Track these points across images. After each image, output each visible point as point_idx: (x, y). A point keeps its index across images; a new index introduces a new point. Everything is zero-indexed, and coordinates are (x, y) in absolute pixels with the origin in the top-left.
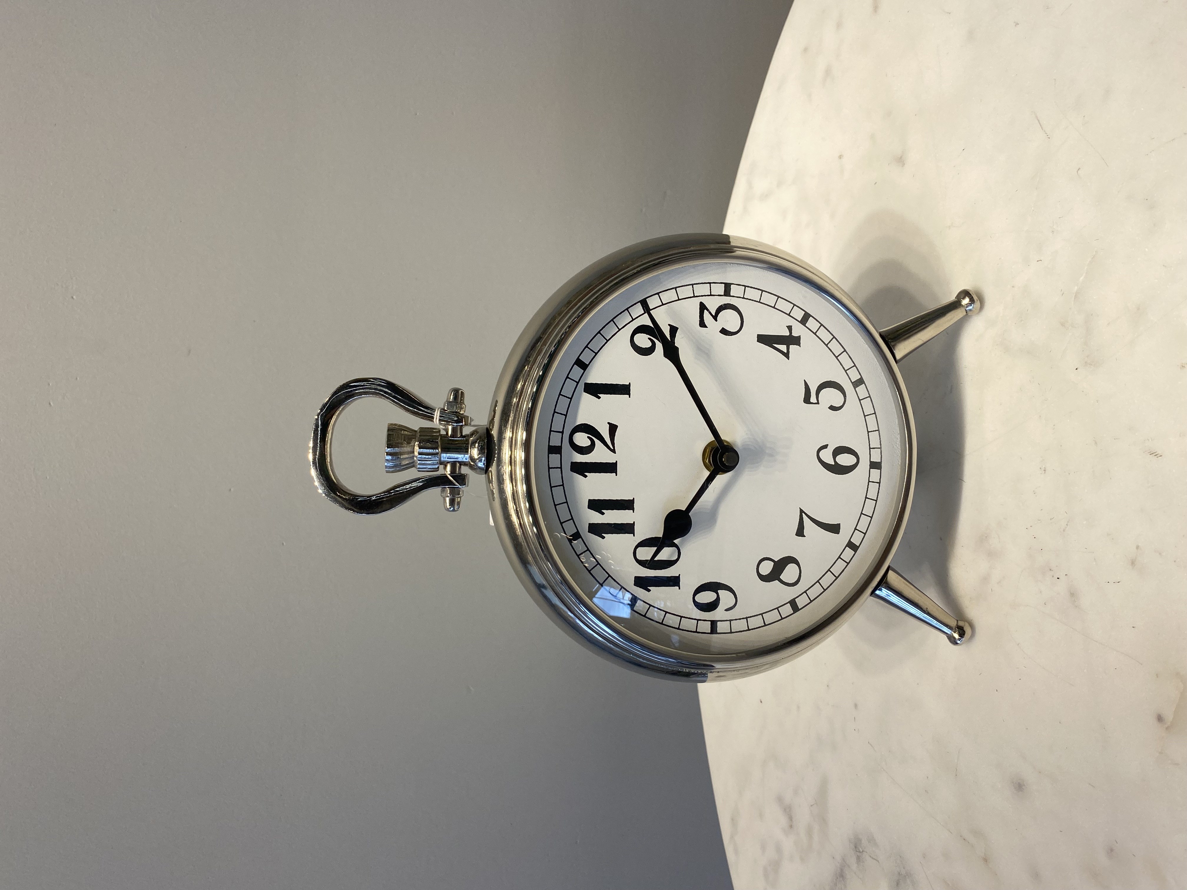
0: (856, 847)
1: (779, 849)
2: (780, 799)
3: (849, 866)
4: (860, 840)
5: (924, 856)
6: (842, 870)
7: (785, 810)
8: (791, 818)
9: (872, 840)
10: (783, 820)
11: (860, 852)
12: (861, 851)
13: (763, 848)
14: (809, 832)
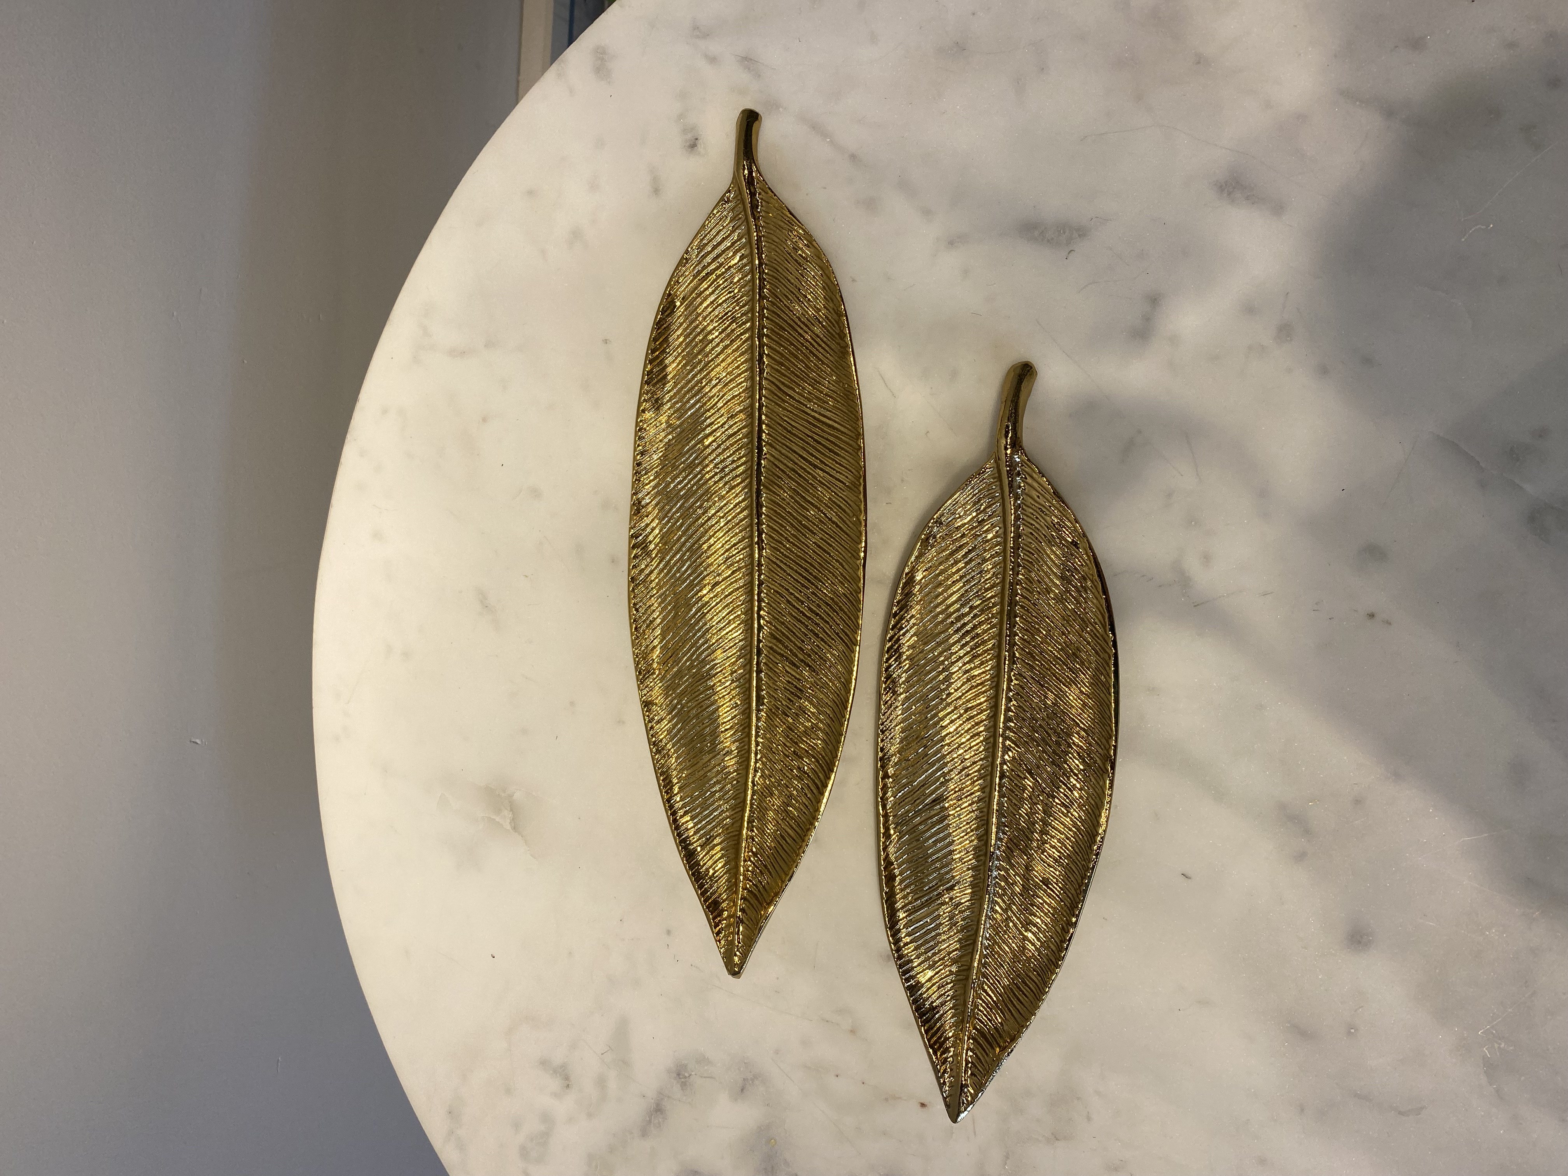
0: (679, 1075)
1: (547, 1118)
2: (544, 1063)
3: (669, 1097)
4: (686, 1066)
5: (777, 1052)
6: (658, 1105)
7: (555, 1071)
8: (567, 1078)
9: (703, 1060)
10: (554, 1084)
11: (685, 1077)
12: (687, 1075)
13: (517, 1126)
14: (601, 1082)
